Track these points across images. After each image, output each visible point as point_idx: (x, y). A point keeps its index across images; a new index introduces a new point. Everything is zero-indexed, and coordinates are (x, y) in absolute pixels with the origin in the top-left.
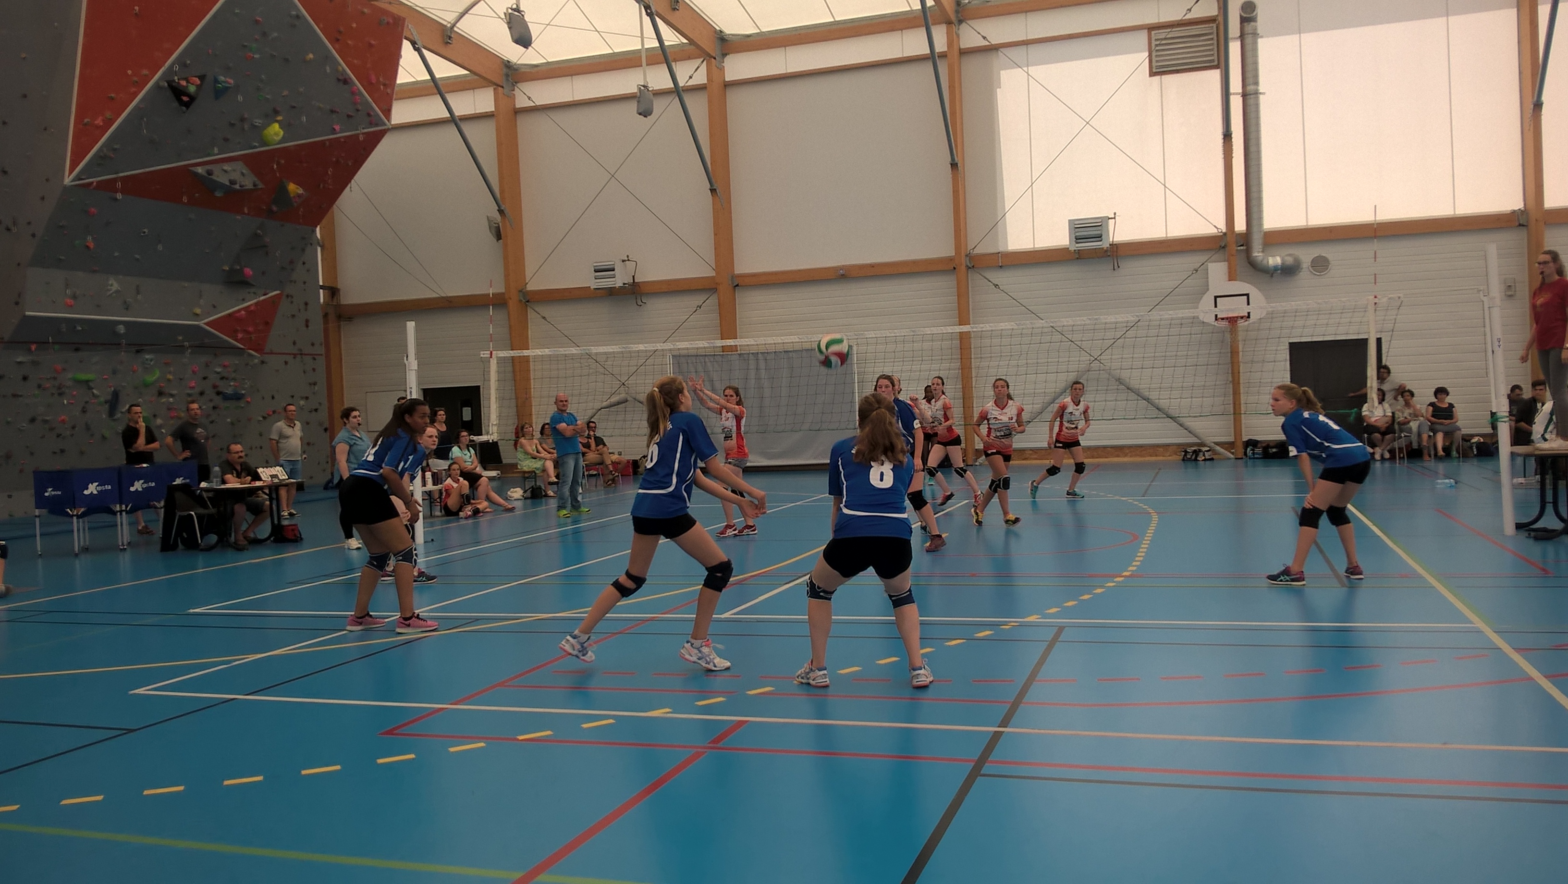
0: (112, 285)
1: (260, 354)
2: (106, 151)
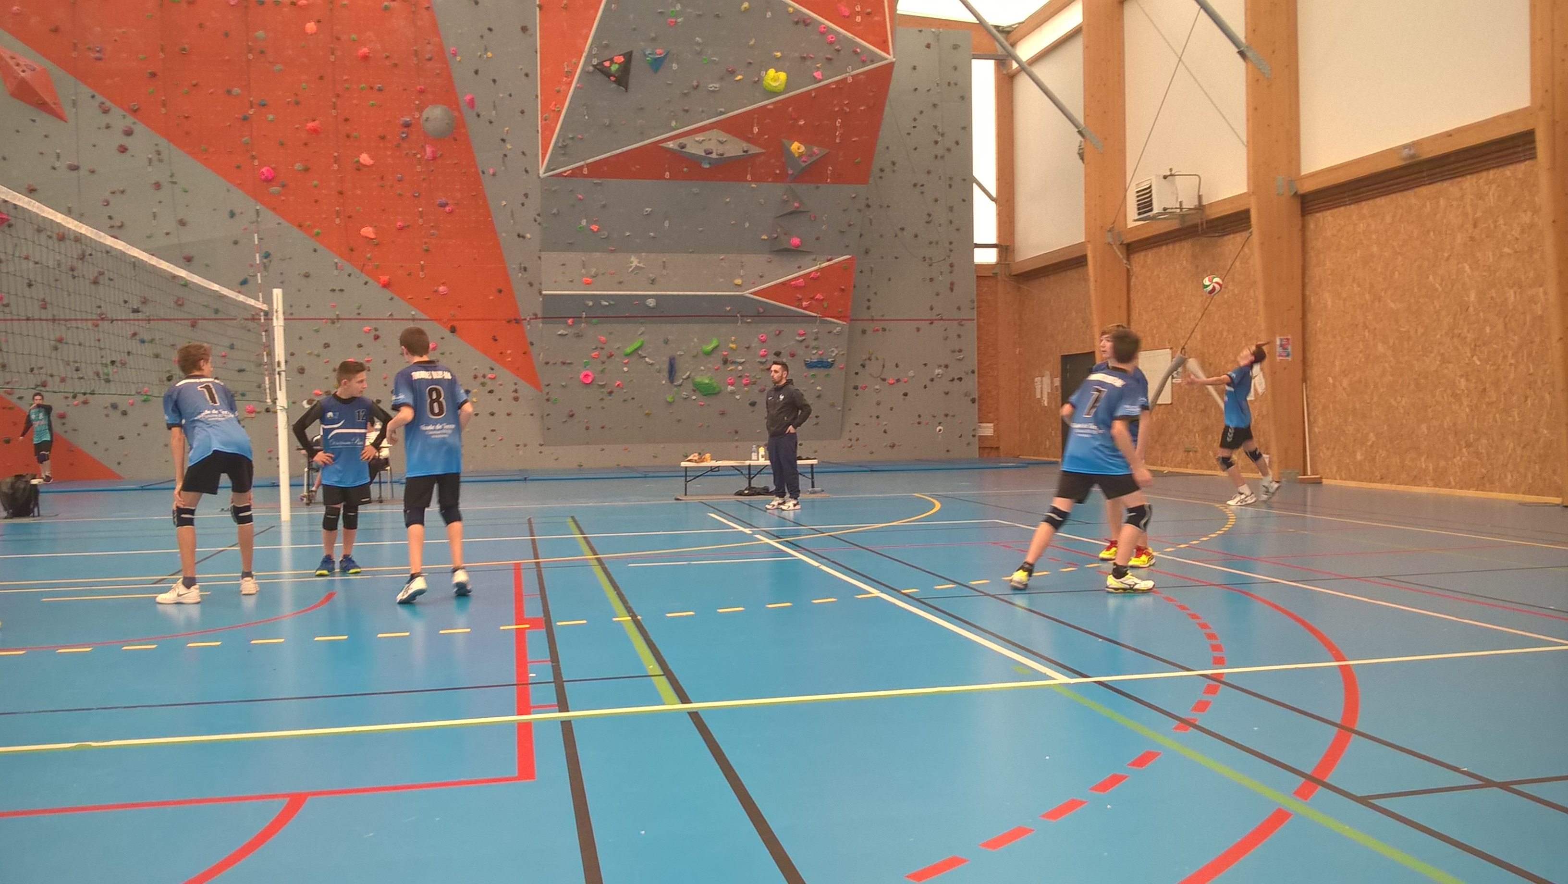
0: (632, 262)
1: (845, 321)
2: (563, 141)
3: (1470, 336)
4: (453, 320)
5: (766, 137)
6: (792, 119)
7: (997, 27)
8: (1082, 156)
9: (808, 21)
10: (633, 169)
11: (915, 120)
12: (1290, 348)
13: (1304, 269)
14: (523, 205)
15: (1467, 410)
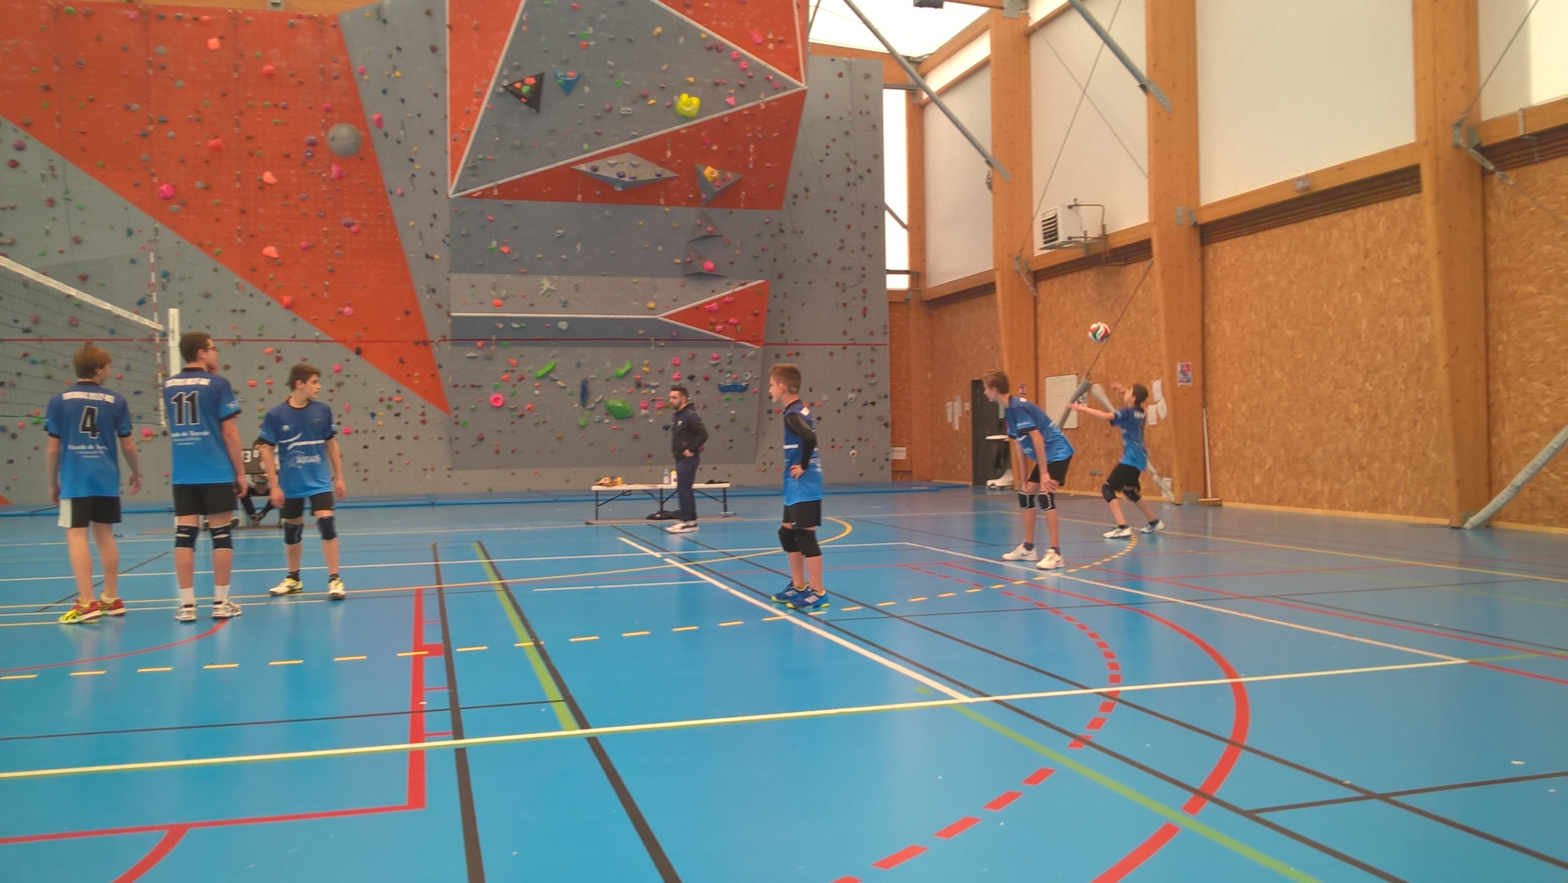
0: (543, 285)
1: (759, 346)
2: (473, 162)
3: (1362, 363)
4: (360, 342)
5: (679, 161)
6: (706, 144)
7: (907, 58)
8: (990, 185)
9: (722, 48)
10: (545, 191)
11: (828, 147)
12: (1190, 374)
13: (1203, 298)
14: (431, 225)
15: (1361, 434)
